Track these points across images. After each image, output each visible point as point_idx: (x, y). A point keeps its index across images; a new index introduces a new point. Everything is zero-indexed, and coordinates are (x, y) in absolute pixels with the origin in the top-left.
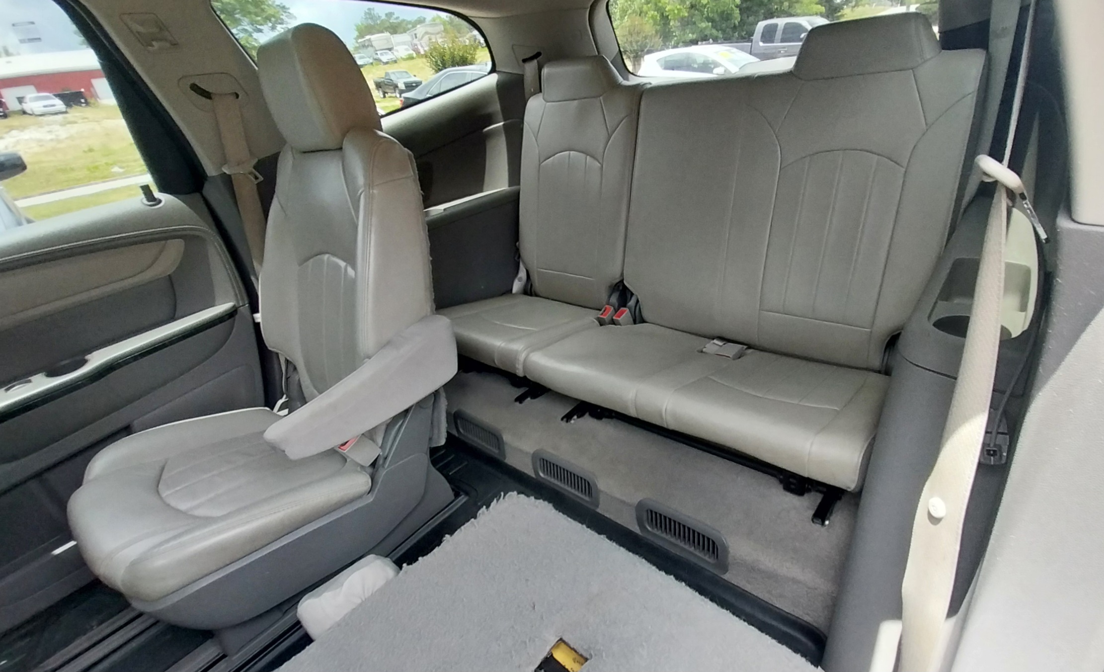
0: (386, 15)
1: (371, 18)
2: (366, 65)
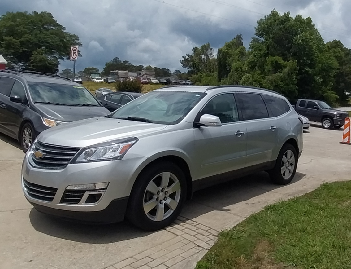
0: (124, 61)
1: (116, 62)
2: (112, 83)
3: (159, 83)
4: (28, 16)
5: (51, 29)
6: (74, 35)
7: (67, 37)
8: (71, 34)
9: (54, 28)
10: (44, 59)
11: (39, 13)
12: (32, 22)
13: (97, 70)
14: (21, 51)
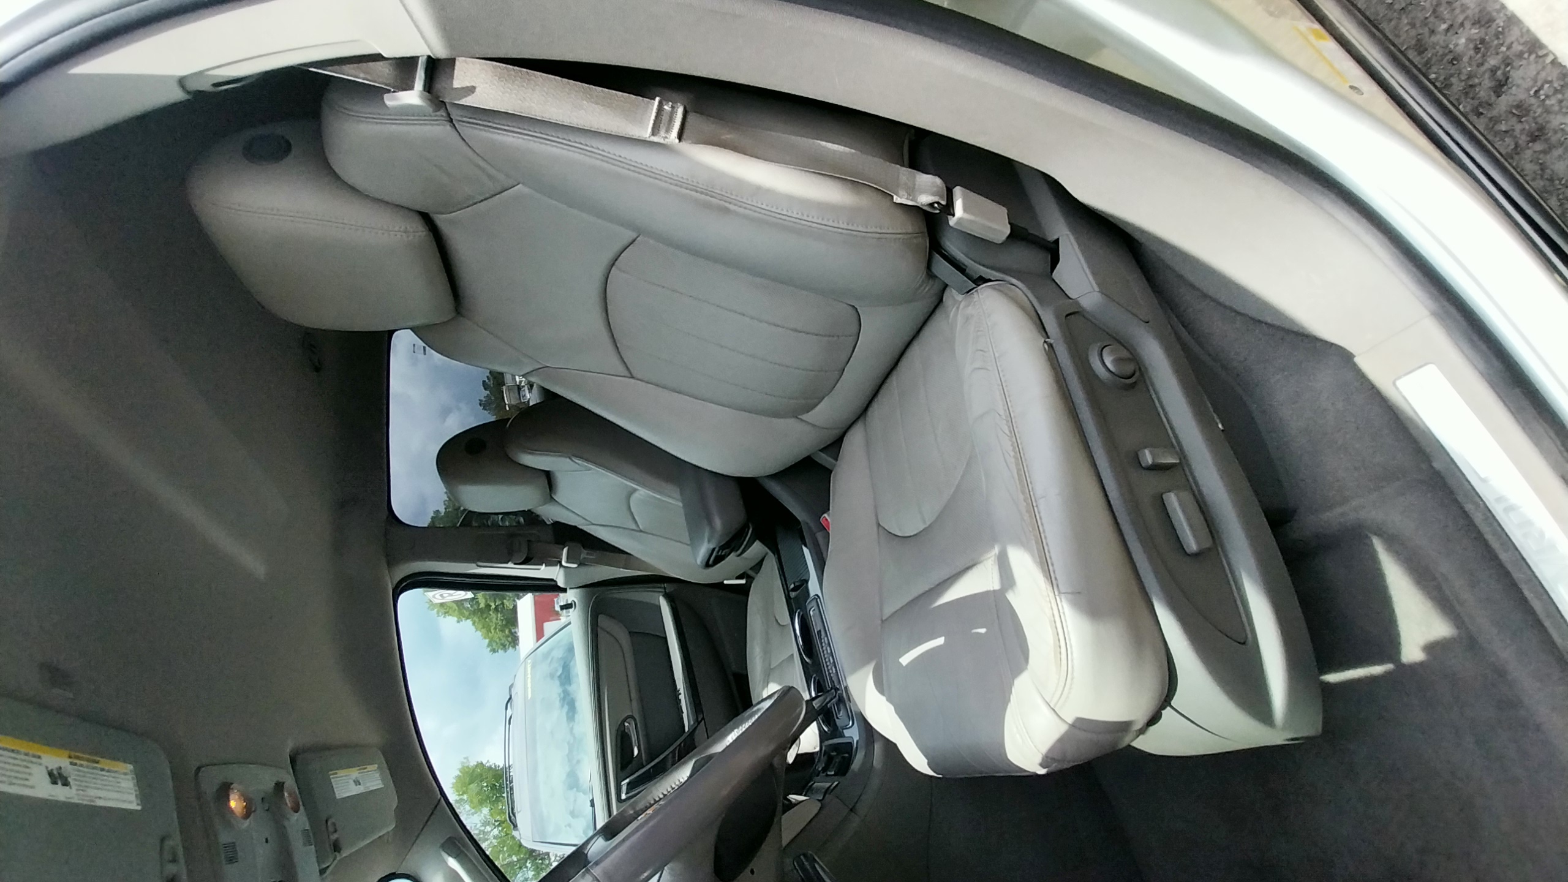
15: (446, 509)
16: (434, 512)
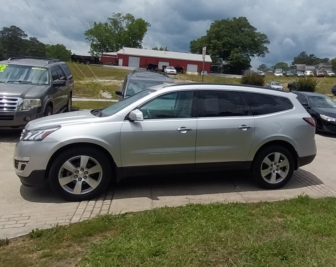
2: (290, 76)
3: (335, 76)
4: (230, 22)
5: (246, 31)
6: (264, 34)
7: (258, 36)
8: (261, 34)
9: (248, 30)
10: (239, 57)
11: (237, 18)
12: (232, 26)
13: (286, 64)
14: (223, 51)
15: (257, 33)
16: (256, 28)
